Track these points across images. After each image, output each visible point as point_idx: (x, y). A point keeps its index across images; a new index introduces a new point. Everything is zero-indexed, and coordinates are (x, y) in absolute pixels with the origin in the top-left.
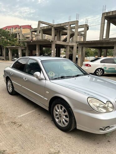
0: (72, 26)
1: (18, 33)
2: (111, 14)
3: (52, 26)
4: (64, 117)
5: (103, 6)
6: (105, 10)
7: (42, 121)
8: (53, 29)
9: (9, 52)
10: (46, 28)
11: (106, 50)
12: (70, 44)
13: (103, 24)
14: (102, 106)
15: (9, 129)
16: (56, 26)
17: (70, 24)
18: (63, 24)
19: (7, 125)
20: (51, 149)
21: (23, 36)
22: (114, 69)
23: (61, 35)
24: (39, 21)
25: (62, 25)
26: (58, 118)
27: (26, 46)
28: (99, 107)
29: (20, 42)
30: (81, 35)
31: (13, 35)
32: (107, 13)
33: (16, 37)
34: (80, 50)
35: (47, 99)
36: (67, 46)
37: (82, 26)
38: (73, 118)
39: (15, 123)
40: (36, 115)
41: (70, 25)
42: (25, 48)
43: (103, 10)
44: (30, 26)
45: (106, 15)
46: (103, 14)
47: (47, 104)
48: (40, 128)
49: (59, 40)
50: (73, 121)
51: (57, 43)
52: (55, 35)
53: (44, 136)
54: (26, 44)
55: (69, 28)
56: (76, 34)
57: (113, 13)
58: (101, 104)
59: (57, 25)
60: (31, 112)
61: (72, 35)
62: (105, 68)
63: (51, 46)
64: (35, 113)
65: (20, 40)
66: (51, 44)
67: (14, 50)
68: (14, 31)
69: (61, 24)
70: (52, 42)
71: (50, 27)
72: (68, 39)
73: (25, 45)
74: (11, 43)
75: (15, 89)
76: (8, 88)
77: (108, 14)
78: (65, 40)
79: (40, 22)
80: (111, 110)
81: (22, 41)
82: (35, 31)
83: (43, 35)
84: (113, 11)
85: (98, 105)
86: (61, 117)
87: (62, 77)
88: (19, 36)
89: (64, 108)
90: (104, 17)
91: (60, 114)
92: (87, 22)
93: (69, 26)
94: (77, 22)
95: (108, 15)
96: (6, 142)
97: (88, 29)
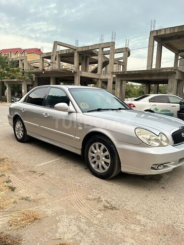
0: (105, 50)
1: (21, 60)
2: (163, 33)
3: (75, 50)
4: (104, 158)
5: (152, 21)
6: (154, 26)
7: (71, 170)
8: (76, 55)
9: (7, 89)
10: (65, 53)
11: (157, 85)
12: (103, 77)
13: (151, 47)
14: (153, 138)
15: (28, 178)
16: (80, 50)
17: (102, 46)
18: (92, 46)
19: (24, 174)
20: (89, 196)
21: (29, 65)
22: (169, 111)
23: (88, 63)
24: (55, 42)
25: (90, 48)
26: (95, 162)
27: (34, 80)
28: (150, 140)
29: (23, 74)
30: (120, 63)
31: (13, 63)
32: (157, 31)
33: (18, 65)
34: (118, 84)
35: (79, 138)
36: (98, 79)
37: (120, 51)
38: (117, 157)
39: (34, 172)
40: (62, 163)
41: (103, 48)
42: (33, 82)
43: (151, 27)
44: (40, 50)
45: (155, 35)
46: (152, 32)
47: (80, 146)
48: (71, 176)
49: (86, 71)
50: (117, 161)
51: (82, 75)
52: (80, 64)
53: (78, 184)
54: (34, 76)
55: (100, 53)
56: (111, 62)
57: (165, 31)
58: (153, 136)
59: (82, 47)
60: (54, 160)
61: (105, 64)
62: (156, 109)
63: (74, 80)
64: (61, 162)
65: (23, 70)
66: (74, 77)
67: (14, 85)
68: (14, 57)
69: (88, 47)
70: (75, 72)
71: (71, 51)
72: (99, 70)
73: (32, 79)
74: (10, 75)
75: (28, 133)
76: (16, 133)
77: (159, 32)
78: (95, 71)
79: (56, 44)
80: (165, 144)
81: (28, 71)
82: (49, 58)
83: (61, 62)
84: (165, 29)
85: (148, 137)
86: (99, 159)
87: (99, 110)
88: (23, 64)
89: (103, 146)
90: (153, 38)
91: (98, 156)
92: (128, 45)
93: (101, 49)
94: (113, 43)
95: (159, 34)
96: (27, 190)
97: (129, 55)
